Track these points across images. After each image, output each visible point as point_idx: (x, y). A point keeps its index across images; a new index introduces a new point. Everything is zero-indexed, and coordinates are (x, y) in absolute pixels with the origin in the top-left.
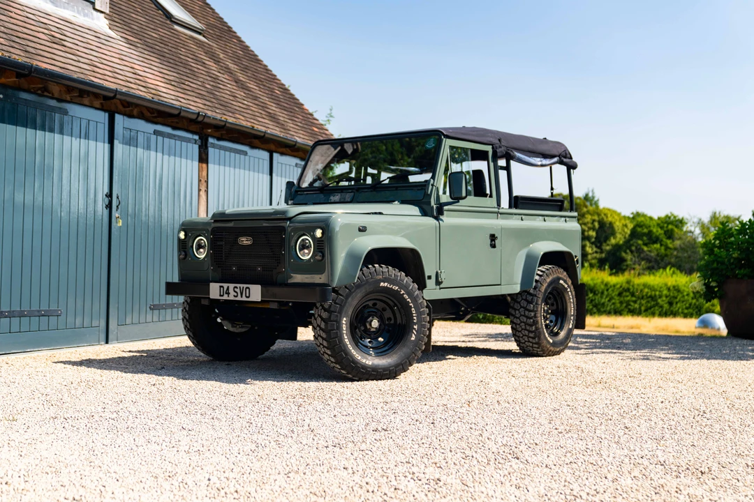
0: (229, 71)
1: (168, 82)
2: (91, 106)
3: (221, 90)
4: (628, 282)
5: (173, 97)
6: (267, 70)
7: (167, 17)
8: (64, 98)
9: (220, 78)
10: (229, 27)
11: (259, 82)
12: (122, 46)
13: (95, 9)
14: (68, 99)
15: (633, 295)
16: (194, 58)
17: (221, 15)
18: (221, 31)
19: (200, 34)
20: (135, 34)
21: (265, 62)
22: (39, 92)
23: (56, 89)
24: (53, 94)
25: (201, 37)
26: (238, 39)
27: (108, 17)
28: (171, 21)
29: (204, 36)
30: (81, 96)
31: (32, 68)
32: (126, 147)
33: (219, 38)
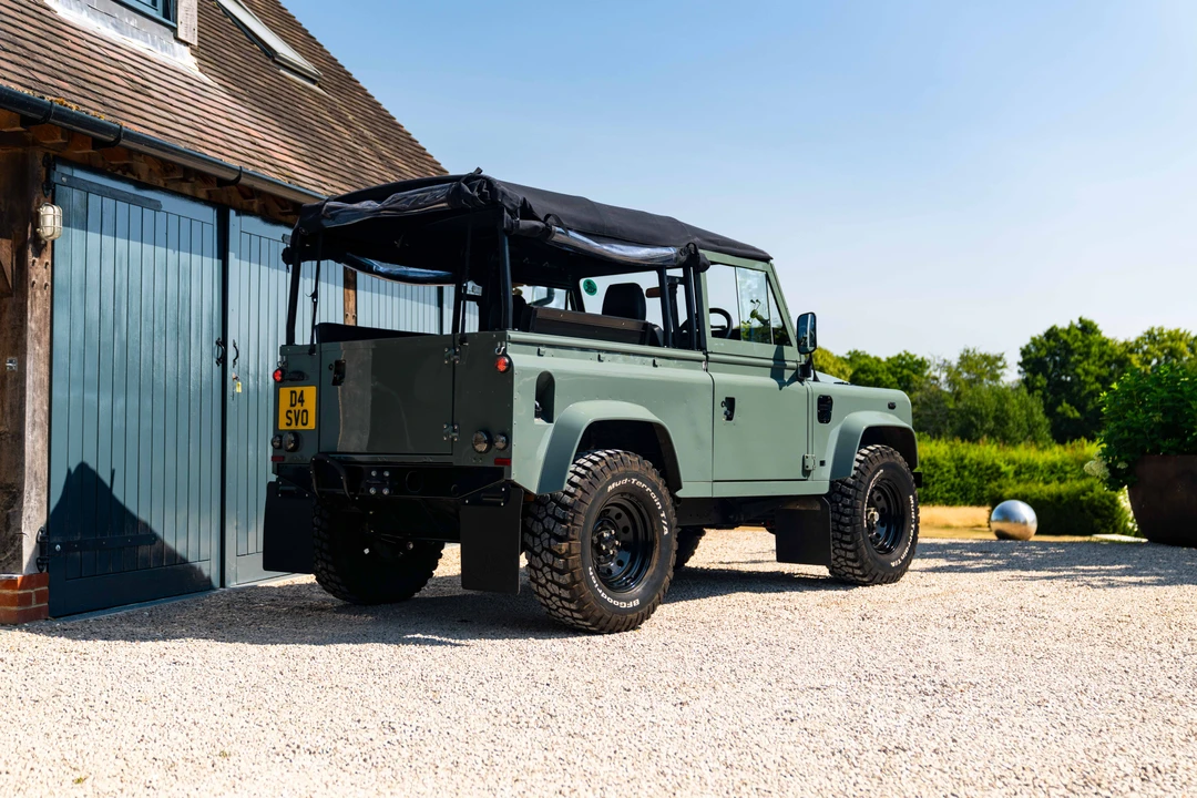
0: (366, 141)
1: (299, 157)
2: (194, 199)
3: (366, 171)
5: (313, 182)
6: (411, 140)
7: (267, 54)
8: (154, 182)
9: (360, 152)
10: (348, 73)
12: (224, 98)
13: (177, 39)
14: (162, 184)
16: (319, 119)
17: (333, 54)
18: (338, 79)
19: (314, 82)
20: (235, 81)
21: (407, 128)
22: (119, 172)
23: (142, 167)
24: (139, 176)
25: (315, 88)
26: (363, 90)
27: (195, 52)
28: (274, 61)
29: (320, 86)
30: (185, 180)
31: (120, 133)
32: (245, 264)
33: (339, 90)
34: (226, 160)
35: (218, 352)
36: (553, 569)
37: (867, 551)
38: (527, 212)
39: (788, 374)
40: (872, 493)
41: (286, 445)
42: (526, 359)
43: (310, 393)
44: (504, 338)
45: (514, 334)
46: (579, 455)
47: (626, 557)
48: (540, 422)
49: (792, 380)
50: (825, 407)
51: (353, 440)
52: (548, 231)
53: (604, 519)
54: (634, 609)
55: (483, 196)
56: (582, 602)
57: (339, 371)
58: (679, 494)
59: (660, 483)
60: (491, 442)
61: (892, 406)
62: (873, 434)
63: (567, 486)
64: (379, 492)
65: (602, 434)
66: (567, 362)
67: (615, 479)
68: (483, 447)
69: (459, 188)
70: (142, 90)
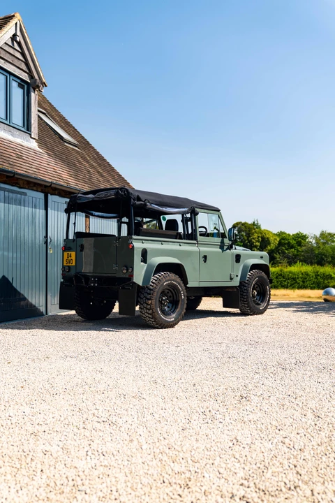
0: (94, 168)
2: (37, 191)
4: (281, 271)
7: (61, 139)
8: (25, 186)
9: (91, 171)
10: (88, 142)
11: (107, 172)
12: (46, 157)
13: (31, 137)
14: (27, 187)
15: (284, 277)
16: (78, 161)
17: (83, 135)
18: (84, 144)
19: (77, 147)
20: (50, 150)
21: (108, 161)
22: (14, 184)
23: (21, 182)
24: (20, 185)
25: (77, 149)
26: (93, 148)
27: (37, 141)
28: (63, 141)
29: (79, 148)
30: (34, 186)
31: (15, 173)
32: (53, 211)
33: (84, 149)
34: (47, 179)
35: (45, 240)
36: (147, 309)
37: (252, 304)
38: (139, 199)
39: (225, 247)
40: (254, 285)
41: (66, 270)
42: (138, 245)
43: (73, 254)
44: (131, 238)
45: (134, 237)
46: (155, 273)
47: (170, 305)
48: (142, 263)
49: (227, 249)
50: (238, 258)
51: (87, 269)
52: (145, 205)
53: (163, 293)
54: (172, 321)
55: (125, 194)
56: (155, 319)
57: (82, 247)
58: (188, 286)
59: (181, 282)
60: (127, 270)
61: (262, 257)
62: (254, 267)
63: (151, 283)
64: (94, 285)
65: (162, 267)
66: (151, 245)
67: (167, 281)
68: (125, 271)
69: (118, 191)
70: (21, 157)
